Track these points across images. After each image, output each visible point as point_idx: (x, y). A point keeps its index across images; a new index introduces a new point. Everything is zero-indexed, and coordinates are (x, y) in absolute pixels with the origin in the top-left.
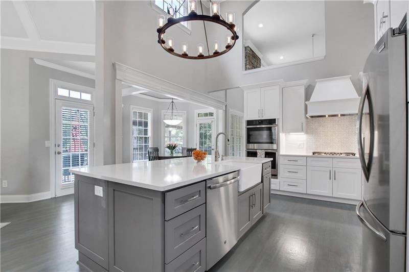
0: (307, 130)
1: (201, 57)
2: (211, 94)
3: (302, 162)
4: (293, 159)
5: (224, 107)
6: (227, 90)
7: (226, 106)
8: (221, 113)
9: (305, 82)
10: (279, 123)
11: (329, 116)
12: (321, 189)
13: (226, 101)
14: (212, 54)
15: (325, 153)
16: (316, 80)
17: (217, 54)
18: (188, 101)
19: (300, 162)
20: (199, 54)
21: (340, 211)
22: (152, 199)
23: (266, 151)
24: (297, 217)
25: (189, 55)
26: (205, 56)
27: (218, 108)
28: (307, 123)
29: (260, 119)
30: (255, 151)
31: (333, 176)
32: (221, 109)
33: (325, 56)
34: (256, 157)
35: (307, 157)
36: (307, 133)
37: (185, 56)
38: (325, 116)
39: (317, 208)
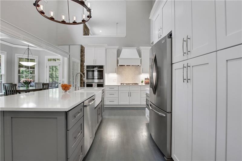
0: (117, 72)
1: (63, 22)
2: (60, 46)
3: (116, 89)
4: (111, 87)
5: (68, 56)
6: (71, 46)
7: (69, 55)
8: (66, 59)
9: (117, 47)
10: (105, 68)
11: (127, 66)
12: (124, 101)
13: (69, 52)
14: (72, 22)
15: (126, 84)
16: (123, 47)
17: (75, 23)
18: (44, 50)
19: (115, 89)
20: (62, 20)
21: (134, 111)
22: (57, 118)
23: (98, 83)
24: (113, 117)
25: (55, 19)
26: (66, 22)
27: (64, 56)
28: (117, 68)
29: (94, 65)
30: (92, 83)
31: (130, 95)
32: (66, 57)
33: (126, 36)
34: (92, 87)
35: (118, 86)
36: (117, 74)
37: (52, 19)
38: (125, 66)
39: (125, 111)
